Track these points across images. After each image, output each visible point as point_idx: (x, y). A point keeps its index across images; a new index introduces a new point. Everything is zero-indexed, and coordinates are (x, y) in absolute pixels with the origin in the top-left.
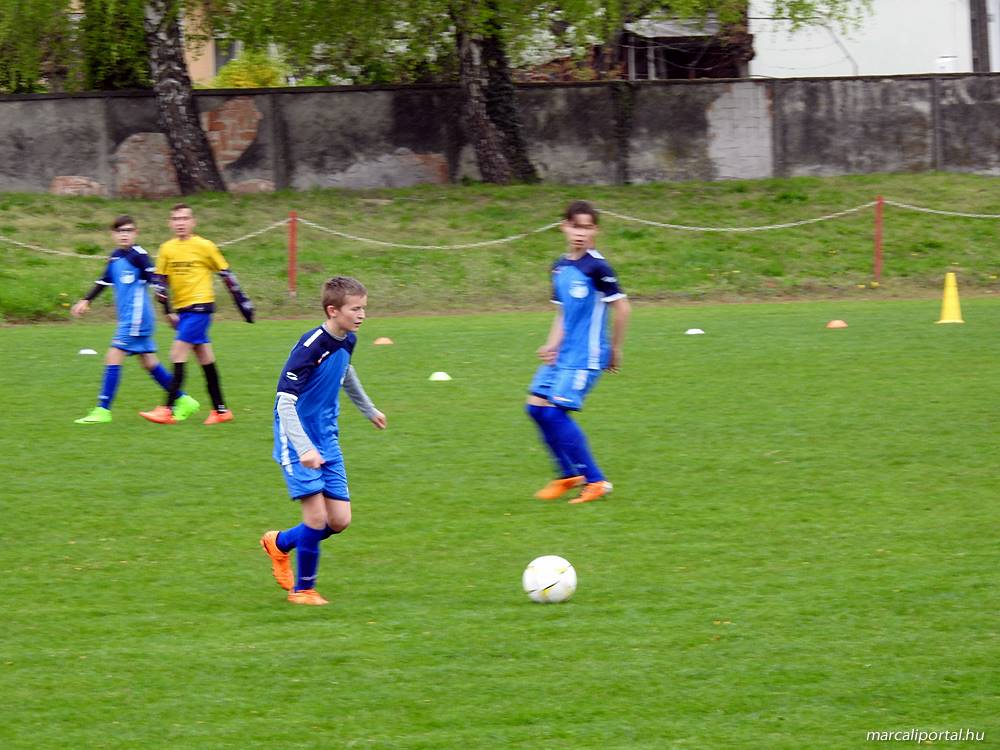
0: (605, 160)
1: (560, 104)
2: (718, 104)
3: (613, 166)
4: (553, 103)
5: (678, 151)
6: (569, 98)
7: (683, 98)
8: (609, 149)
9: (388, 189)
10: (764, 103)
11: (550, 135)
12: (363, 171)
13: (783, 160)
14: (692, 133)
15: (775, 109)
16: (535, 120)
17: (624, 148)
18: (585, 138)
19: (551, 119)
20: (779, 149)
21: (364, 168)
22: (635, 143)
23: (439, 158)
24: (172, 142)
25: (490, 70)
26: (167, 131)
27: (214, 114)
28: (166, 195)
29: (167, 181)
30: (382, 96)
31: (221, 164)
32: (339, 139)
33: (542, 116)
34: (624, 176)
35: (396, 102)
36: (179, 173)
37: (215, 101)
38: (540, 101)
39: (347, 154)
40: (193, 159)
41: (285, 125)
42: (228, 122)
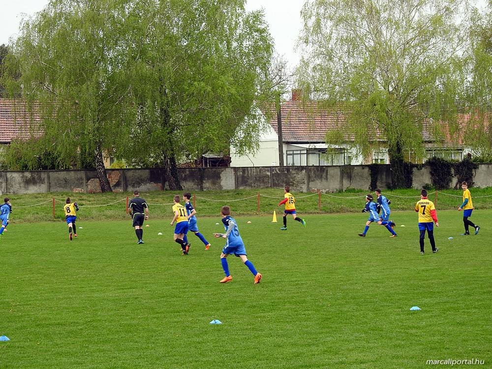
0: (198, 185)
1: (188, 172)
2: (223, 173)
3: (199, 186)
4: (186, 172)
5: (214, 183)
6: (189, 171)
7: (215, 171)
8: (198, 183)
9: (149, 191)
10: (233, 173)
11: (185, 179)
13: (237, 185)
14: (217, 179)
15: (236, 174)
17: (202, 183)
18: (193, 181)
19: (185, 175)
20: (236, 183)
21: (143, 187)
22: (204, 181)
23: (160, 184)
24: (100, 181)
25: (172, 164)
26: (99, 178)
27: (110, 174)
28: (99, 192)
29: (99, 189)
30: (147, 171)
31: (111, 186)
32: (138, 180)
33: (183, 175)
34: (202, 188)
35: (151, 172)
36: (102, 187)
37: (110, 171)
38: (183, 172)
39: (140, 184)
40: (105, 184)
41: (126, 177)
42: (113, 176)
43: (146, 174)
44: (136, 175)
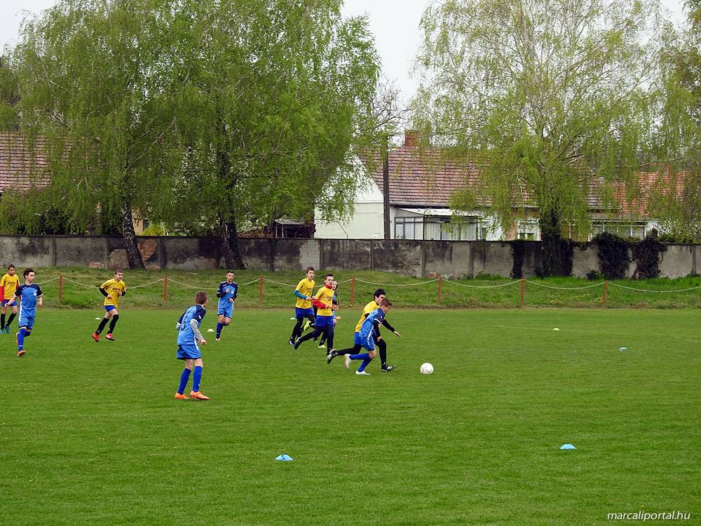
0: (266, 263)
1: (253, 244)
2: (303, 246)
3: (269, 265)
4: (250, 244)
5: (290, 261)
6: (255, 242)
7: (292, 244)
8: (267, 259)
9: (196, 269)
10: (318, 246)
11: (249, 254)
12: (189, 264)
13: (323, 265)
14: (295, 255)
15: (321, 248)
16: (245, 249)
17: (273, 259)
18: (260, 256)
19: (249, 249)
20: (322, 261)
21: (189, 263)
22: (276, 258)
23: (213, 260)
24: (128, 252)
25: (231, 233)
26: (126, 249)
27: (142, 244)
28: (126, 269)
29: (126, 265)
30: (196, 240)
31: (143, 260)
32: (182, 253)
33: (247, 248)
34: (272, 268)
35: (200, 242)
36: (130, 262)
37: (142, 240)
38: (246, 243)
39: (184, 258)
40: (134, 258)
41: (164, 248)
42: (146, 246)
43: (193, 244)
44: (179, 245)
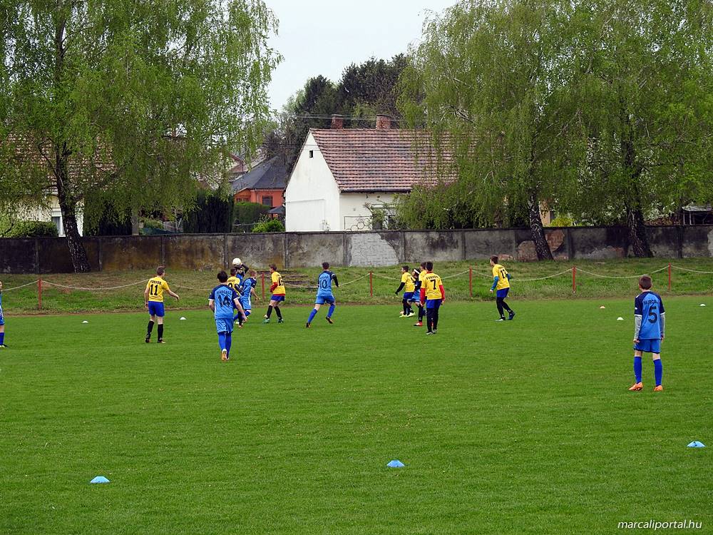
0: (675, 250)
1: (660, 232)
2: (710, 232)
3: (677, 252)
4: (658, 232)
5: (698, 247)
6: (662, 230)
7: (700, 230)
8: (676, 247)
9: (605, 259)
11: (657, 242)
12: (597, 253)
14: (703, 242)
16: (652, 238)
17: (681, 246)
18: (668, 243)
19: (657, 237)
22: (684, 245)
23: (621, 249)
24: (536, 244)
25: (637, 221)
26: (534, 240)
27: (550, 235)
28: (534, 260)
29: (534, 256)
30: (603, 230)
31: (552, 251)
32: (589, 243)
33: (654, 236)
34: (681, 255)
35: (608, 231)
36: (538, 254)
37: (550, 231)
38: (654, 231)
39: (592, 248)
40: (543, 249)
41: (572, 239)
42: (554, 237)
43: (601, 234)
44: (586, 235)
